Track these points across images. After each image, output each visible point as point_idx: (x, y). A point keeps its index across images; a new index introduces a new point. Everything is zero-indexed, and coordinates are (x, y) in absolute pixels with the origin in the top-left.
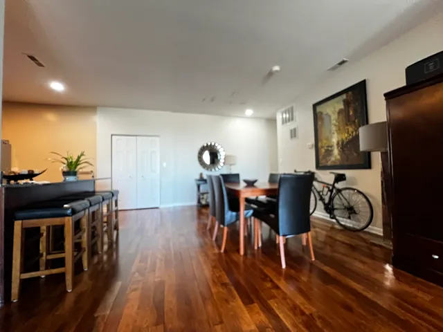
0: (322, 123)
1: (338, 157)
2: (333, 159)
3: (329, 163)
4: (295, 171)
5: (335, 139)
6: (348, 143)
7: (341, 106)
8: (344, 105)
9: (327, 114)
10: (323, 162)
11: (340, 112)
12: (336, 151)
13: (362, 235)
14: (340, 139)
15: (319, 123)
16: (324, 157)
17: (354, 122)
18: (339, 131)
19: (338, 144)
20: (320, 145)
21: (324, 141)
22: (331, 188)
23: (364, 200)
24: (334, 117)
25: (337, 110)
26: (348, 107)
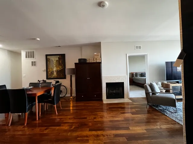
0: (50, 63)
1: (56, 75)
2: (54, 76)
3: (52, 77)
4: (38, 81)
5: (55, 69)
6: (59, 71)
7: (58, 59)
8: (59, 59)
9: (52, 60)
10: (49, 77)
11: (57, 61)
12: (55, 73)
13: (65, 98)
14: (57, 69)
15: (48, 62)
16: (50, 75)
17: (61, 65)
18: (56, 66)
19: (56, 71)
20: (48, 70)
21: (50, 69)
22: (54, 85)
23: (65, 88)
24: (55, 62)
25: (56, 60)
26: (60, 60)
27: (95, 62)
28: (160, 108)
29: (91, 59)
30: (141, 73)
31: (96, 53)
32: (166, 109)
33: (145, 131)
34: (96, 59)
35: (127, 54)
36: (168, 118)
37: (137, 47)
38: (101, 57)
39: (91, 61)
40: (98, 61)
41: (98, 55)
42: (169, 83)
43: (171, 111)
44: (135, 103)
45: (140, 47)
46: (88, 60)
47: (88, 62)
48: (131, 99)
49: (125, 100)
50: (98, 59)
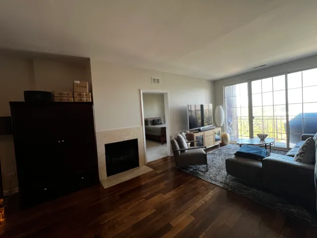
27: (76, 100)
28: (191, 170)
29: (66, 93)
30: (152, 120)
31: (79, 82)
32: (196, 170)
33: (193, 218)
34: (80, 95)
35: (140, 90)
36: (204, 182)
37: (154, 80)
38: (91, 91)
39: (65, 99)
40: (85, 100)
41: (86, 87)
42: (192, 133)
43: (202, 170)
44: (158, 172)
45: (158, 80)
46: (56, 95)
47: (57, 100)
48: (149, 165)
49: (142, 170)
50: (84, 94)
